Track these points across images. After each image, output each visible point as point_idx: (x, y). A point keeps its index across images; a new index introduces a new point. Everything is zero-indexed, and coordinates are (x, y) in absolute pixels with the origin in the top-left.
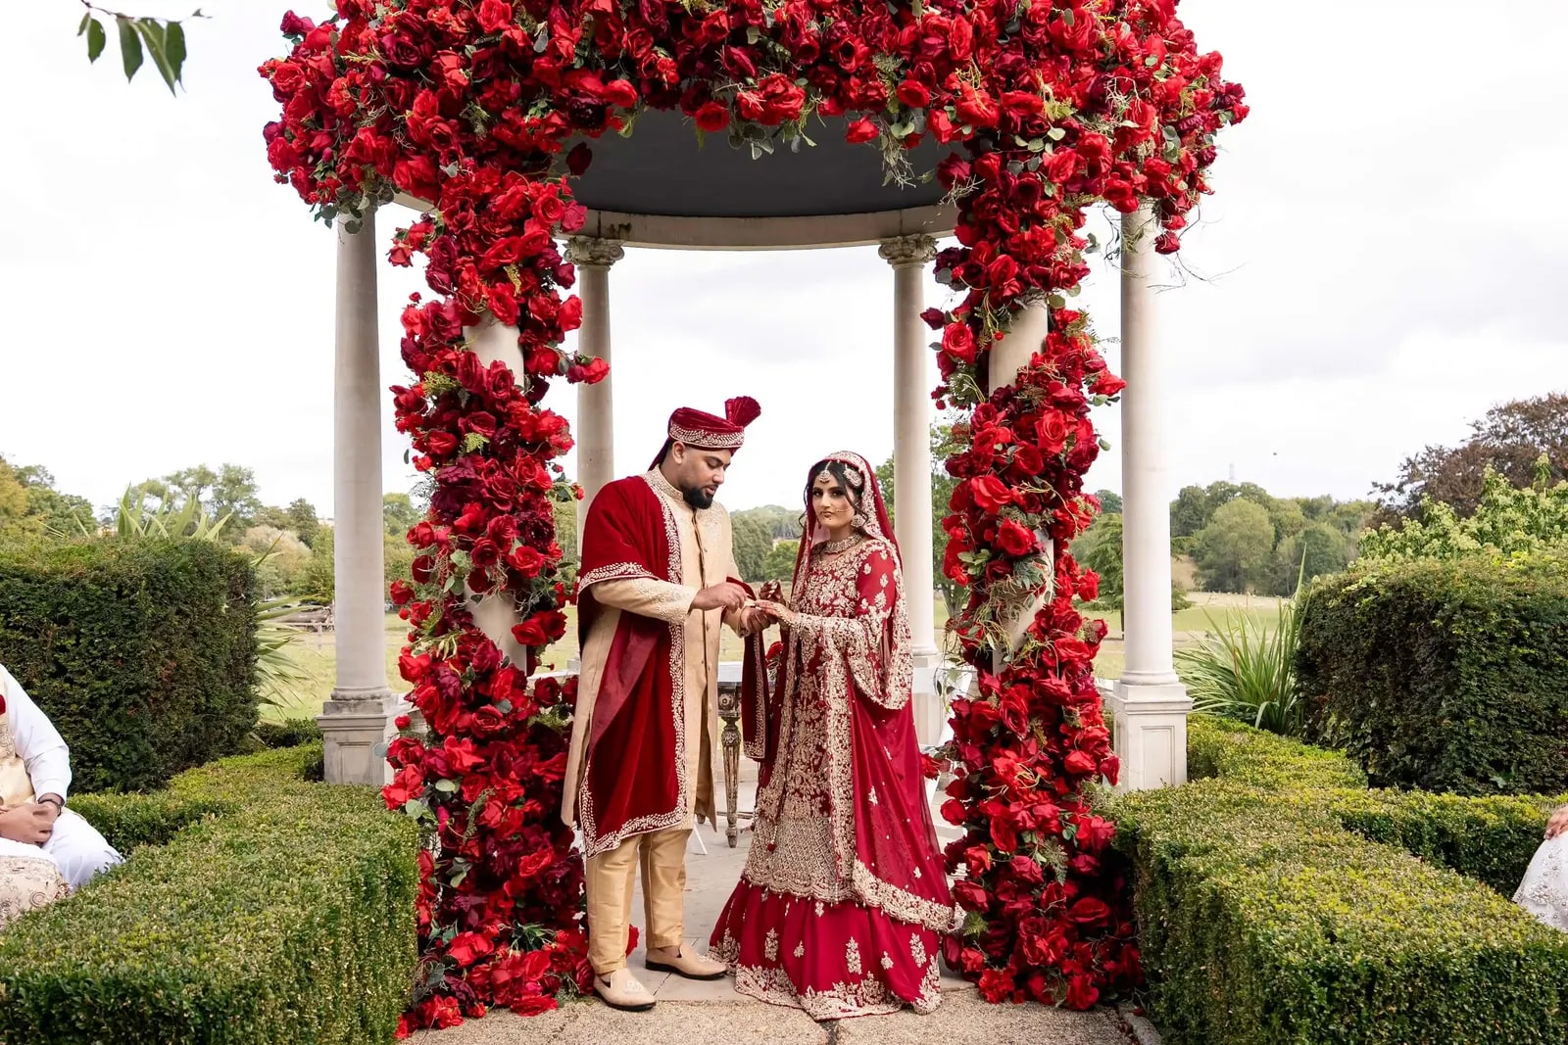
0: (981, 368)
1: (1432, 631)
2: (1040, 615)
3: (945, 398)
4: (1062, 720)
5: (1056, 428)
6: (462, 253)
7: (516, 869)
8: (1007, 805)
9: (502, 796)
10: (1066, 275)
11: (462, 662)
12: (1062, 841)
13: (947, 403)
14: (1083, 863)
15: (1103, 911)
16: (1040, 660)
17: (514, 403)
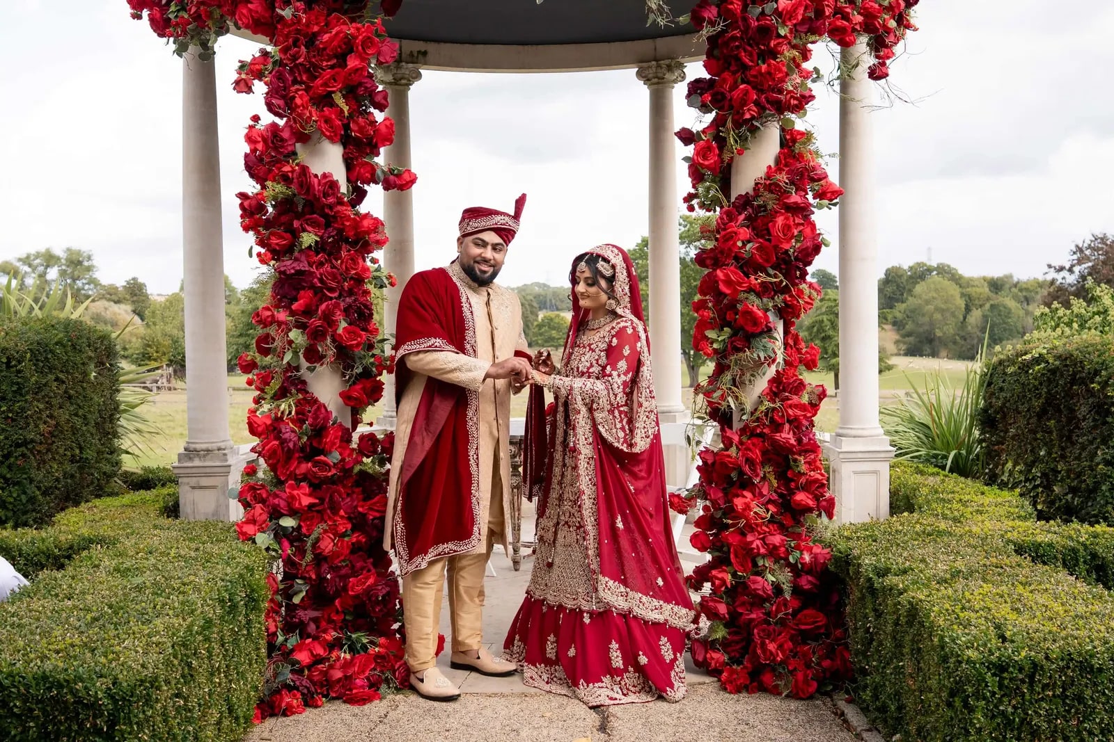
0: (724, 177)
1: (1091, 393)
2: (771, 381)
3: (695, 202)
4: (789, 467)
5: (787, 228)
6: (295, 82)
7: (345, 589)
8: (744, 535)
9: (333, 530)
10: (796, 102)
11: (300, 420)
12: (789, 564)
13: (696, 207)
14: (806, 582)
15: (821, 620)
16: (772, 418)
17: (339, 208)
